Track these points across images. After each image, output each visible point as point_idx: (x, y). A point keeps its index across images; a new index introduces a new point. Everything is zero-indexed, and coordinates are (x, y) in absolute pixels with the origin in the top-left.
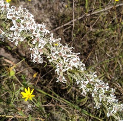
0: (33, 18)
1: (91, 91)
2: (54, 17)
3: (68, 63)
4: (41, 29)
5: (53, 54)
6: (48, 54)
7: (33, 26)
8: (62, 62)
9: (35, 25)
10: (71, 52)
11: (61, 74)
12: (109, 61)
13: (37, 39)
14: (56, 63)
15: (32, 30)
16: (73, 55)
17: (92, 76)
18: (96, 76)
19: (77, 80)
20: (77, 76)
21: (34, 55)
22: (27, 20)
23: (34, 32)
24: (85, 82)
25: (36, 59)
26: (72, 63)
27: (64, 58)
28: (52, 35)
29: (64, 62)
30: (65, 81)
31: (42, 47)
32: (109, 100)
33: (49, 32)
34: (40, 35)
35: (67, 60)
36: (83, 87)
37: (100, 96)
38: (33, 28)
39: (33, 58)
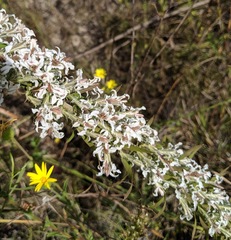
0: (32, 37)
1: (174, 186)
2: (96, 23)
3: (122, 132)
4: (55, 63)
5: (87, 117)
6: (74, 117)
7: (34, 56)
8: (107, 133)
9: (41, 53)
10: (125, 107)
11: (108, 159)
12: (208, 109)
13: (47, 86)
14: (94, 135)
15: (35, 67)
16: (130, 113)
17: (173, 153)
18: (181, 152)
19: (142, 167)
20: (141, 159)
21: (43, 122)
22: (19, 44)
23: (38, 70)
24: (160, 170)
25: (47, 131)
26: (130, 134)
27: (112, 123)
28: (80, 72)
29: (113, 132)
30: (116, 174)
31: (61, 102)
32: (213, 202)
33: (72, 67)
34: (52, 75)
35: (119, 128)
36: (156, 181)
37: (193, 196)
38: (36, 63)
39: (40, 130)
